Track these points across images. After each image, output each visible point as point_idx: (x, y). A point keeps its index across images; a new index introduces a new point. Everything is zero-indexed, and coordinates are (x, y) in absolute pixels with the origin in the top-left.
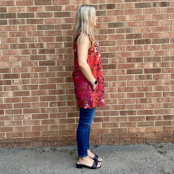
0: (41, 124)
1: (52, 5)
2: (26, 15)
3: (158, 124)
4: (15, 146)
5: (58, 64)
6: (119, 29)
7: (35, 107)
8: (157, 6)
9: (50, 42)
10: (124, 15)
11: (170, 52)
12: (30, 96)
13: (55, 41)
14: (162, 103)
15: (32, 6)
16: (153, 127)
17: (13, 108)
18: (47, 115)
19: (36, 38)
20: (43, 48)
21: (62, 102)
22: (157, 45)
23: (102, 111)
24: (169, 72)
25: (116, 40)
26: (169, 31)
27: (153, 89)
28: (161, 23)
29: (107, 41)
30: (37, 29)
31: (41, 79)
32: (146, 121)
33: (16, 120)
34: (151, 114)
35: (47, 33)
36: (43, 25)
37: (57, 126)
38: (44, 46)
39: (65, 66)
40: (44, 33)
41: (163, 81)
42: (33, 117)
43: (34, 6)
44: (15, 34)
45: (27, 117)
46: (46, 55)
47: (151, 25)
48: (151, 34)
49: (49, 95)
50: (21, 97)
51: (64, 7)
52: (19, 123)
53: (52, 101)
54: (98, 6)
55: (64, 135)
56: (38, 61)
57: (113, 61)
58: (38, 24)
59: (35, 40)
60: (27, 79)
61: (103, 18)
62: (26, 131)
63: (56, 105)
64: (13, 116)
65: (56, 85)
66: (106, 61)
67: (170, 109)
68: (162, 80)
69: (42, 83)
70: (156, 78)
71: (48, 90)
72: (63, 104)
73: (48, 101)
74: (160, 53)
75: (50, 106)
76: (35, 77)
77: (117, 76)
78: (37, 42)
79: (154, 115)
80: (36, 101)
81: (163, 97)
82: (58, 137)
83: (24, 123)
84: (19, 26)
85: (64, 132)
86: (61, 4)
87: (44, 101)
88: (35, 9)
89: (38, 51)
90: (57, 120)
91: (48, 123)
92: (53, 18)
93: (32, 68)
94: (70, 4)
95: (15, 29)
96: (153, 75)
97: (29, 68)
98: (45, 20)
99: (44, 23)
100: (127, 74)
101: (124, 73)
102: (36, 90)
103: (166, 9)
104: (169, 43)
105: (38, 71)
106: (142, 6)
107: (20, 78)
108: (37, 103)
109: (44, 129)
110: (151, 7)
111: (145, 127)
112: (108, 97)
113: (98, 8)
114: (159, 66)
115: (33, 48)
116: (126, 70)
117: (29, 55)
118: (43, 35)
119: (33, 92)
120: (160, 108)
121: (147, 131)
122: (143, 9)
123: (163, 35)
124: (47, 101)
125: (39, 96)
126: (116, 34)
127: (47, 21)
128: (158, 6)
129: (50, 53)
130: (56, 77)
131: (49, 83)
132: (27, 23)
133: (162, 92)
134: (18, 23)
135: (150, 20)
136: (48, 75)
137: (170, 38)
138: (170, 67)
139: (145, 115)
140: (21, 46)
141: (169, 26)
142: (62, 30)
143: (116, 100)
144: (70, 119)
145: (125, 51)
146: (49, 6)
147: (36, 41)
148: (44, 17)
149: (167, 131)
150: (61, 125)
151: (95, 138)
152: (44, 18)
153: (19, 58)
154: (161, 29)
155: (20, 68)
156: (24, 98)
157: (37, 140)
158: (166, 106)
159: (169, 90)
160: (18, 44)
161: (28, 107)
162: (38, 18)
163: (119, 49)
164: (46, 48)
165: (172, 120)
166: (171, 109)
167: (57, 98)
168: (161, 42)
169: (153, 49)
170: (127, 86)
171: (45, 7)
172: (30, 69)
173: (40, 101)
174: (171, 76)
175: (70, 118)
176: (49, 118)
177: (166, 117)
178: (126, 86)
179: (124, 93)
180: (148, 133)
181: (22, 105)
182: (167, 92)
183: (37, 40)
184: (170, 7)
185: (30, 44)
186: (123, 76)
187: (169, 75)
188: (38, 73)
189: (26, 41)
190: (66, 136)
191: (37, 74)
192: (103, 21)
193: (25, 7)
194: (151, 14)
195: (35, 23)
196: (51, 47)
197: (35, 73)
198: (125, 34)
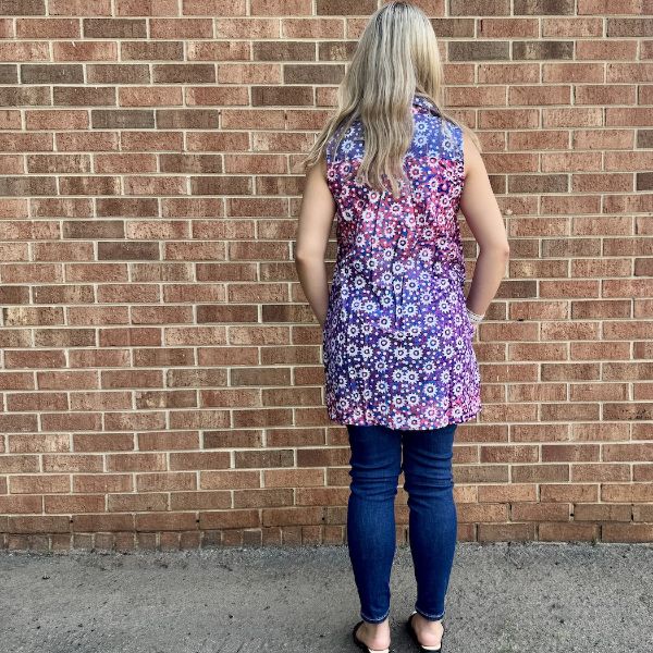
0: (105, 470)
1: (148, 40)
2: (53, 74)
3: (522, 475)
4: (12, 545)
5: (169, 256)
7: (83, 409)
8: (527, 56)
11: (569, 224)
12: (67, 368)
13: (158, 170)
14: (539, 403)
15: (73, 41)
16: (503, 484)
17: (5, 408)
18: (128, 440)
21: (183, 395)
22: (525, 200)
23: (326, 428)
24: (564, 293)
26: (570, 147)
27: (506, 354)
28: (541, 119)
30: (90, 126)
31: (105, 309)
32: (479, 464)
33: (15, 452)
34: (498, 440)
35: (126, 141)
37: (165, 477)
38: (116, 189)
39: (193, 264)
40: (116, 142)
41: (544, 324)
42: (79, 443)
43: (83, 40)
44: (12, 142)
45: (57, 443)
46: (125, 220)
47: (504, 126)
48: (504, 157)
49: (135, 365)
50: (35, 371)
51: (190, 48)
52: (27, 463)
53: (146, 390)
55: (189, 509)
56: (95, 243)
58: (95, 105)
59: (81, 166)
60: (54, 306)
62: (54, 491)
63: (162, 404)
64: (6, 437)
65: (163, 330)
67: (566, 423)
68: (539, 323)
69: (108, 323)
70: (520, 316)
71: (131, 349)
72: (186, 400)
73: (133, 387)
74: (537, 226)
75: (138, 408)
76: (82, 300)
78: (93, 173)
79: (510, 444)
81: (540, 382)
82: (168, 517)
83: (44, 465)
84: (27, 113)
85: (190, 500)
86: (182, 37)
87: (117, 387)
88: (84, 51)
90: (164, 457)
91: (131, 468)
93: (73, 266)
94: (212, 38)
95: (10, 124)
96: (510, 305)
97: (61, 267)
98: (122, 91)
99: (117, 102)
103: (560, 66)
104: (566, 190)
105: (93, 279)
106: (475, 54)
107: (31, 301)
108: (93, 393)
109: (119, 488)
110: (506, 58)
111: (477, 485)
114: (529, 275)
117: (61, 221)
118: (114, 147)
119: (78, 356)
120: (529, 419)
121: (483, 498)
122: (476, 64)
123: (547, 161)
124: (129, 387)
125: (100, 371)
127: (129, 97)
128: (533, 55)
129: (140, 215)
130: (162, 301)
131: (133, 323)
132: (57, 102)
133: (539, 363)
134: (25, 101)
135: (504, 105)
136: (131, 294)
137: (570, 175)
138: (570, 275)
139: (479, 445)
140: (34, 187)
141: (571, 131)
142: (185, 131)
144: (209, 453)
147: (88, 169)
148: (116, 81)
149: (554, 500)
150: (179, 474)
151: (302, 520)
152: (117, 86)
153: (26, 231)
154: (540, 140)
155: (28, 268)
156: (43, 374)
157: (92, 525)
158: (549, 413)
159: (562, 359)
160: (24, 178)
161: (57, 409)
162: (96, 86)
165: (570, 464)
166: (570, 423)
167: (165, 377)
168: (541, 187)
169: (509, 212)
171: (123, 44)
172: (64, 272)
173: (104, 388)
174: (569, 310)
175: (212, 451)
176: (136, 450)
177: (549, 453)
180: (486, 504)
181: (40, 402)
182: (556, 365)
183: (89, 166)
184: (574, 62)
185: (66, 178)
187: (564, 305)
188: (95, 285)
189: (51, 168)
190: (197, 512)
191: (90, 289)
193: (51, 42)
194: (508, 86)
195: (85, 104)
196: (142, 193)
197: (83, 287)
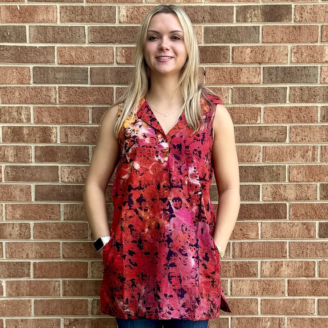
6: (301, 89)
9: (72, 123)
10: (319, 44)
19: (28, 109)
20: (49, 141)
25: (288, 126)
29: (260, 128)
36: (53, 68)
54: (235, 9)
57: (275, 195)
61: (249, 50)
66: (252, 192)
77: (288, 241)
80: (22, 315)
89: (32, 153)
92: (86, 45)
100: (321, 236)
101: (312, 232)
102: (22, 279)
112: (257, 310)
113: (235, 16)
115: (19, 141)
116: (317, 223)
126: (288, 104)
143: (281, 320)
145: (318, 162)
146: (74, 5)
163: (298, 155)
164: (59, 142)
170: (320, 275)
178: (317, 278)
179: (308, 297)
186: (308, 243)
192: (248, 60)
198: (320, 105)
